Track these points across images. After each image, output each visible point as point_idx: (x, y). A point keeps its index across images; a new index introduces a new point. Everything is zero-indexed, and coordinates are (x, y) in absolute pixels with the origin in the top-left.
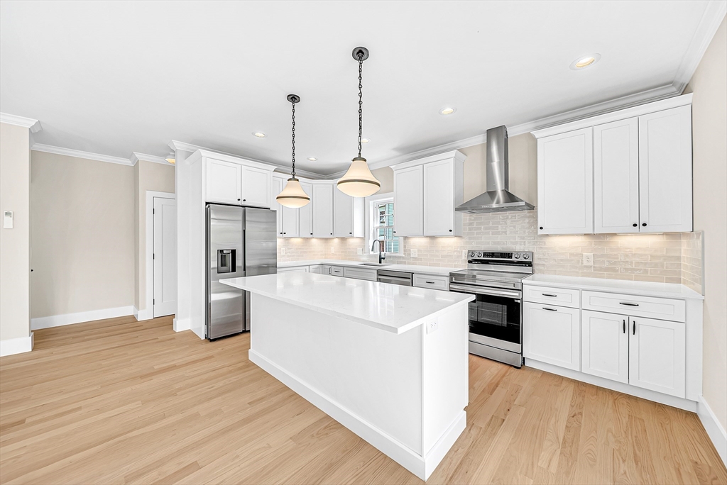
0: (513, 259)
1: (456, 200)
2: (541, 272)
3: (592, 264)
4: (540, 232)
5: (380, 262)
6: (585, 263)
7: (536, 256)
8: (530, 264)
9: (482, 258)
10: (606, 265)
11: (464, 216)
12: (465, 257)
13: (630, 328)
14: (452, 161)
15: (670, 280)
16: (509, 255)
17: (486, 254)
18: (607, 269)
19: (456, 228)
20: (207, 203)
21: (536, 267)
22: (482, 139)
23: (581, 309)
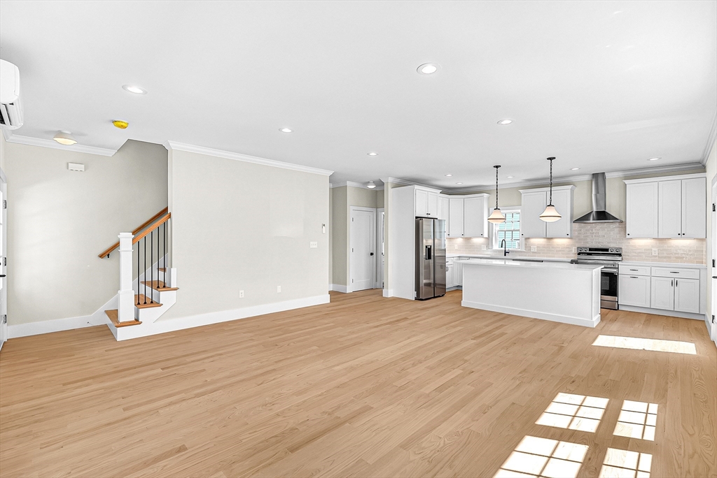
0: (610, 252)
1: (572, 217)
2: (626, 259)
3: (657, 254)
4: (628, 236)
5: (505, 255)
6: (653, 254)
7: (623, 250)
8: (620, 255)
9: (588, 252)
10: (665, 255)
11: (577, 225)
12: (574, 250)
13: (675, 283)
14: (569, 191)
15: (697, 262)
16: (607, 250)
17: (590, 249)
18: (665, 257)
19: (571, 233)
20: (417, 218)
21: (624, 257)
22: (588, 177)
23: (651, 276)
